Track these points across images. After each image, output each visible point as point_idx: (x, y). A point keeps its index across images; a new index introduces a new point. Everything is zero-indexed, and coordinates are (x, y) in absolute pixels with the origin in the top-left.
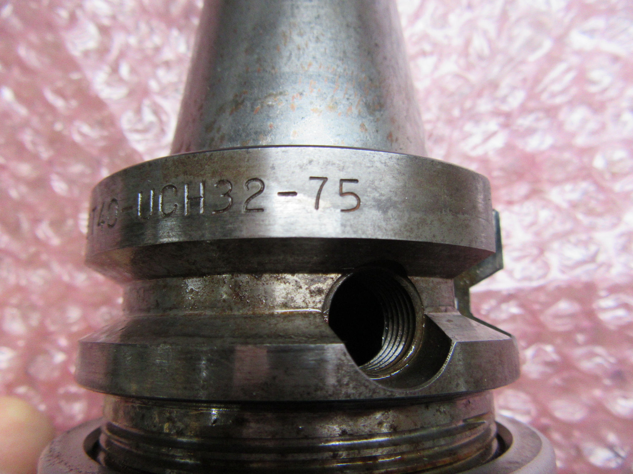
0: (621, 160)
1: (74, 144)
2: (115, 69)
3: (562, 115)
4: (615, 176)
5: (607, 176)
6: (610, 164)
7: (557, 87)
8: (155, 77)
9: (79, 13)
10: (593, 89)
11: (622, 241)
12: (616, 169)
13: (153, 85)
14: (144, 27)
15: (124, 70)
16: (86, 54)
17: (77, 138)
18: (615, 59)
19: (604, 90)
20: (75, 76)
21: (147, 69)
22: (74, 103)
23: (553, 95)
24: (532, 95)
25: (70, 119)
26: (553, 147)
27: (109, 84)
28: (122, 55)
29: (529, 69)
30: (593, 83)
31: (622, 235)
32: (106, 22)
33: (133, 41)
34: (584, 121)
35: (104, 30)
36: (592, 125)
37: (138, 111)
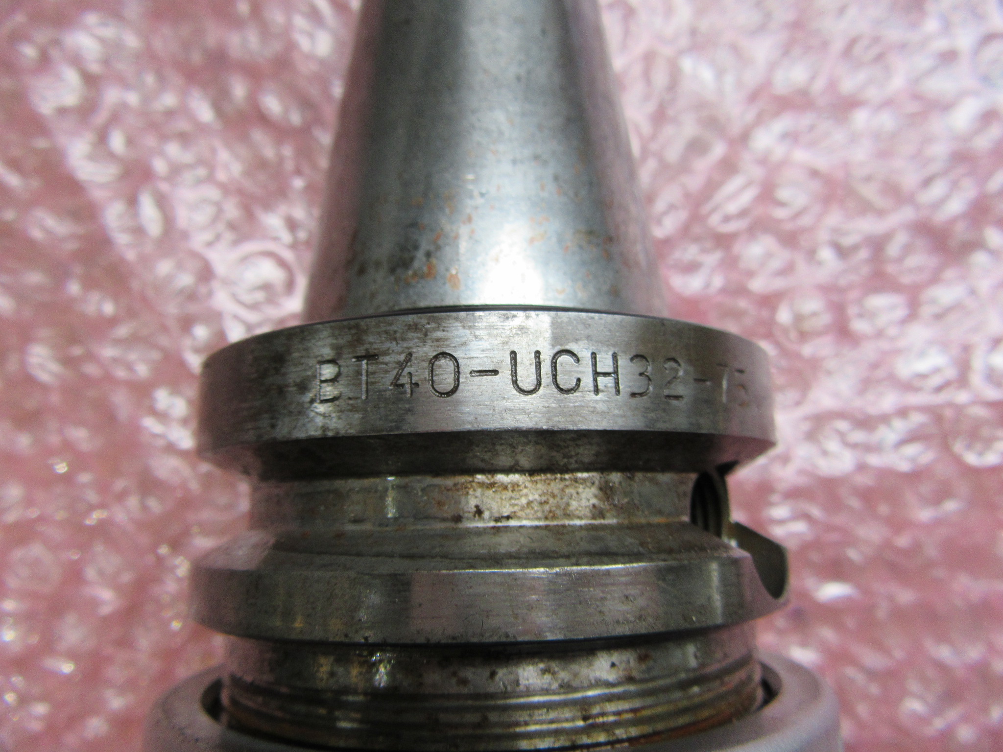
0: (814, 314)
1: (31, 243)
2: (102, 138)
3: (738, 248)
4: (804, 336)
5: (793, 335)
6: (799, 318)
7: (732, 208)
8: (162, 154)
9: (55, 53)
10: (780, 213)
11: (806, 427)
12: (807, 326)
13: (160, 166)
14: (150, 79)
15: (117, 142)
16: (62, 111)
17: (37, 234)
18: (814, 173)
19: (797, 215)
20: (41, 143)
21: (150, 141)
22: (35, 183)
23: (727, 219)
24: (696, 217)
25: (27, 205)
26: (724, 291)
27: (91, 157)
28: (115, 118)
29: (695, 182)
30: (781, 204)
31: (806, 418)
32: (95, 68)
33: (133, 99)
34: (769, 255)
35: (90, 80)
36: (776, 264)
37: (133, 202)
